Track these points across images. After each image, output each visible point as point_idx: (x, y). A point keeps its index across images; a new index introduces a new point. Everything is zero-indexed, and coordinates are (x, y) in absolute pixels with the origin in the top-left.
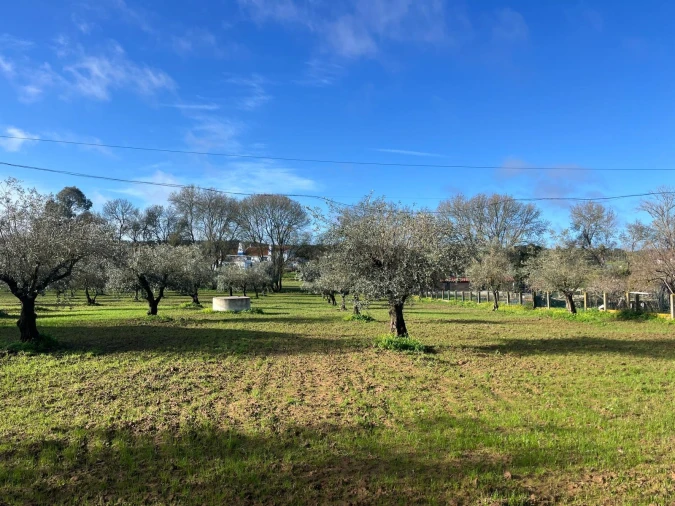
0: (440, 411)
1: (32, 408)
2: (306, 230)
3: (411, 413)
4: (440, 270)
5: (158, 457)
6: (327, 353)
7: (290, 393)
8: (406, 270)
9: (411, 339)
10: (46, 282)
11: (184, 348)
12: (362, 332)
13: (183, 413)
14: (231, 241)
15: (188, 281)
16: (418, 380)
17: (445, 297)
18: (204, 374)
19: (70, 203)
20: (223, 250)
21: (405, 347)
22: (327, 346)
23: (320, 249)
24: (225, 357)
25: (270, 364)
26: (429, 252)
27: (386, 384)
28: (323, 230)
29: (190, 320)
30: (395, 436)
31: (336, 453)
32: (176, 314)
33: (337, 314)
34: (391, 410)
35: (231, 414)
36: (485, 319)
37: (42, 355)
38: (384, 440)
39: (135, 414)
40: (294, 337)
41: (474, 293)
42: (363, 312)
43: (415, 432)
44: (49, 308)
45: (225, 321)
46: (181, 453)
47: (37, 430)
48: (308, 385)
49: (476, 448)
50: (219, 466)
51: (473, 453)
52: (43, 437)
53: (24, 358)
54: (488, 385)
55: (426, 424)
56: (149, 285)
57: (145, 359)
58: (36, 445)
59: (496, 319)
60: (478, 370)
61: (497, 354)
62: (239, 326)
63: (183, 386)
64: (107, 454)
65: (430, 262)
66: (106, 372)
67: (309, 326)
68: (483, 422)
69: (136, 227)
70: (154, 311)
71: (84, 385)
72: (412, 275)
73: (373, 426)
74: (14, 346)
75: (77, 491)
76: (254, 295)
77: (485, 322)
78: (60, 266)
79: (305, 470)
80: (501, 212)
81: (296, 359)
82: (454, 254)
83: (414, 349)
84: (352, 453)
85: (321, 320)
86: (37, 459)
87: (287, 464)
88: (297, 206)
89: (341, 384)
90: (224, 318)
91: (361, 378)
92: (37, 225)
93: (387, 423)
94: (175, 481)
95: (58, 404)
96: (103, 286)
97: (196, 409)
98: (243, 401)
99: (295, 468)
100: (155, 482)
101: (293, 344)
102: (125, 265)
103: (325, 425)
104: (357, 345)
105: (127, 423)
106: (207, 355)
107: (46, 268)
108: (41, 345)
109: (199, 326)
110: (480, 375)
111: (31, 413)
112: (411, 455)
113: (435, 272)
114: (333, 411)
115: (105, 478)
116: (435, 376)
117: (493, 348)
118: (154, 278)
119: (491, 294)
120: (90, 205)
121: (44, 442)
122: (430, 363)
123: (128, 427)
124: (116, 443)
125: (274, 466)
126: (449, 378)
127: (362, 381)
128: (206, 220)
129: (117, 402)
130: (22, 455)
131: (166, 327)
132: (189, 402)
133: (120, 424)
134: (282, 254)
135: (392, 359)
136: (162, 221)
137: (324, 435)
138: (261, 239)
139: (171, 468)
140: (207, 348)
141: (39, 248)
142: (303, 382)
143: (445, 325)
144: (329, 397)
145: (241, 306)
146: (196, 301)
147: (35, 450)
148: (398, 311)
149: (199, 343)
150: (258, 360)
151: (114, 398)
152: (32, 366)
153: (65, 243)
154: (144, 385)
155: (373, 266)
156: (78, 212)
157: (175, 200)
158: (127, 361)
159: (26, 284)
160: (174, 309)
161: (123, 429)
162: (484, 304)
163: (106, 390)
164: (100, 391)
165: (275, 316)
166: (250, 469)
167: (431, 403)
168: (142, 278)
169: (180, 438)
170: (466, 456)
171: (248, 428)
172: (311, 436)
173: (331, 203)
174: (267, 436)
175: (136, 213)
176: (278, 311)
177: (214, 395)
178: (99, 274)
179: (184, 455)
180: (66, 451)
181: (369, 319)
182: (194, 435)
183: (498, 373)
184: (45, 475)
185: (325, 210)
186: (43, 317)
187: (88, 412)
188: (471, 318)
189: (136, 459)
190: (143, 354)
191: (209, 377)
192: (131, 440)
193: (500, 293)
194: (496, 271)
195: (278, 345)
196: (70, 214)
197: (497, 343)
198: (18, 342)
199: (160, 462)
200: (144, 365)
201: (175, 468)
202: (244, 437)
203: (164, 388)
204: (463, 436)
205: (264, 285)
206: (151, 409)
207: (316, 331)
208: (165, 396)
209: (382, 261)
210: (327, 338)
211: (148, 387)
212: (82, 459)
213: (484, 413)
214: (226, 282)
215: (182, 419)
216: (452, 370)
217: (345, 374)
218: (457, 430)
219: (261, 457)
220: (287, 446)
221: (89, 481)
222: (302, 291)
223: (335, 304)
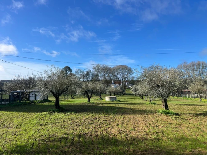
0: (183, 136)
1: (59, 128)
2: (133, 75)
3: (172, 135)
4: (180, 88)
5: (93, 144)
6: (141, 114)
7: (131, 127)
8: (167, 88)
9: (170, 110)
10: (62, 92)
11: (98, 111)
12: (153, 108)
13: (99, 131)
14: (110, 80)
15: (98, 92)
16: (174, 125)
17: (181, 96)
18: (104, 120)
19: (67, 71)
20: (108, 82)
21: (168, 113)
22: (141, 112)
23: (138, 81)
24: (110, 115)
25: (124, 117)
26: (176, 82)
27: (162, 125)
28: (139, 76)
29: (99, 103)
30: (166, 143)
31: (147, 147)
32: (95, 102)
33: (144, 102)
34: (165, 134)
35: (113, 132)
36: (197, 104)
37: (61, 113)
38: (163, 144)
39: (86, 131)
40: (130, 109)
41: (192, 95)
42: (153, 102)
43: (174, 142)
44: (62, 100)
45: (109, 104)
46: (99, 143)
47: (60, 134)
48: (136, 124)
49: (196, 149)
50: (110, 148)
51: (196, 150)
52: (62, 136)
53: (56, 114)
54: (200, 127)
55: (178, 140)
56: (88, 93)
57: (88, 115)
58: (60, 138)
59: (201, 104)
60: (195, 122)
61: (202, 116)
62: (114, 105)
63: (99, 123)
64: (79, 142)
65: (176, 85)
66: (77, 118)
67: (135, 106)
68: (199, 140)
69: (84, 76)
70: (89, 101)
71: (71, 122)
72: (170, 89)
73: (159, 139)
74: (54, 110)
75: (71, 152)
76: (117, 96)
77: (197, 105)
78: (65, 88)
79: (137, 152)
80: (201, 67)
81: (132, 116)
82: (185, 82)
83: (171, 114)
84: (152, 147)
85: (139, 104)
86: (61, 142)
87: (131, 149)
88: (130, 68)
89: (147, 125)
90: (109, 103)
91: (154, 123)
92: (59, 77)
93: (164, 138)
94: (98, 151)
95: (65, 127)
96: (76, 93)
97: (103, 130)
98: (116, 129)
99: (134, 151)
100: (92, 151)
101: (130, 111)
102: (81, 88)
103: (143, 137)
104: (151, 112)
105: (84, 133)
106: (105, 114)
107: (61, 89)
108: (61, 110)
109: (102, 105)
110: (197, 123)
111: (59, 129)
112: (173, 150)
113: (178, 88)
114: (145, 133)
115: (79, 149)
116: (180, 123)
117: (201, 114)
118: (89, 91)
119: (199, 95)
120: (72, 71)
121: (62, 137)
122: (178, 119)
123: (84, 134)
124: (81, 139)
125: (127, 150)
126: (185, 124)
127: (154, 124)
128: (103, 74)
129: (81, 127)
130: (57, 141)
131: (93, 105)
132: (100, 128)
133: (82, 133)
134: (125, 83)
135: (164, 117)
136: (91, 75)
137: (143, 141)
138: (119, 79)
139: (97, 148)
140: (105, 112)
141: (59, 84)
142: (134, 124)
143: (182, 106)
144: (143, 129)
145: (114, 99)
146: (101, 98)
147: (60, 140)
148: (165, 101)
149: (102, 110)
150: (120, 116)
151: (80, 126)
152: (59, 116)
153: (67, 82)
154: (88, 122)
155: (156, 86)
156: (69, 73)
157: (94, 68)
158: (83, 115)
159: (57, 93)
160: (95, 100)
161: (83, 135)
162: (196, 99)
163: (78, 123)
164: (76, 124)
165: (124, 102)
166: (120, 150)
167: (179, 132)
168: (86, 91)
169: (99, 139)
170: (193, 151)
171: (118, 137)
172: (138, 141)
173: (141, 67)
174: (124, 140)
175: (83, 72)
176: (125, 101)
177: (108, 126)
178: (75, 90)
179: (100, 144)
180: (68, 140)
181: (155, 104)
182: (103, 138)
183: (203, 123)
184: (63, 147)
185: (139, 69)
186: (61, 102)
187: (73, 129)
188: (191, 104)
189: (87, 144)
190: (87, 113)
191: (106, 121)
192: (85, 138)
193: (202, 95)
194: (200, 87)
195: (126, 111)
196: (67, 74)
197: (202, 112)
198: (55, 109)
199: (94, 146)
200: (87, 116)
201: (98, 148)
202: (117, 140)
203: (93, 123)
204: (192, 144)
205: (120, 93)
206: (90, 129)
207: (137, 107)
208: (94, 126)
209: (159, 85)
210: (141, 110)
211: (89, 123)
212: (73, 143)
213: (199, 137)
214: (109, 92)
215: (99, 133)
216: (186, 122)
217: (148, 122)
218: (189, 142)
219: (124, 147)
220: (131, 144)
221: (75, 150)
222: (132, 95)
223: (143, 99)
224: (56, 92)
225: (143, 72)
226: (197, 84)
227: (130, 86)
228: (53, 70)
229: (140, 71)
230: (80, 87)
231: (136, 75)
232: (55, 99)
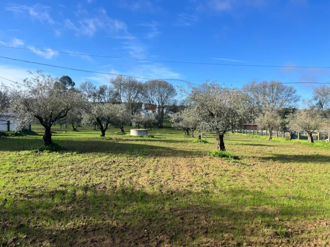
0: (242, 187)
1: (50, 176)
2: (176, 98)
3: (227, 187)
4: (244, 118)
5: (107, 200)
6: (185, 157)
7: (168, 174)
8: (225, 118)
9: (228, 151)
10: (56, 119)
11: (117, 152)
12: (202, 148)
13: (118, 181)
14: (139, 103)
15: (119, 121)
16: (231, 172)
17: (244, 133)
18: (127, 164)
19: (65, 83)
20: (135, 107)
21: (224, 156)
22: (185, 154)
23: (183, 107)
24: (137, 157)
25: (158, 161)
26: (238, 109)
27: (215, 173)
28: (184, 98)
29: (120, 139)
30: (219, 197)
31: (191, 203)
32: (114, 137)
33: (189, 139)
34: (217, 185)
35: (140, 183)
36: (265, 144)
37: (54, 152)
38: (214, 199)
39: (96, 180)
40: (168, 149)
41: (259, 131)
42: (203, 139)
43: (229, 196)
44: (56, 132)
45: (137, 140)
46: (118, 199)
47: (53, 186)
48: (176, 171)
49: (260, 205)
50: (135, 206)
51: (259, 208)
52: (56, 189)
53: (46, 153)
54: (266, 176)
55: (235, 192)
56: (101, 123)
57: (100, 156)
58: (53, 192)
59: (270, 144)
60: (261, 168)
61: (271, 161)
62: (143, 143)
63: (118, 169)
64: (85, 197)
65: (239, 114)
66: (82, 162)
67: (176, 144)
68: (264, 194)
69: (95, 95)
70: (103, 135)
71: (73, 166)
72: (229, 120)
73: (208, 192)
74: (42, 148)
75: (71, 213)
76: (150, 129)
77: (265, 146)
78: (62, 112)
79: (176, 210)
80: (275, 90)
81: (170, 159)
82: (251, 110)
83: (228, 157)
84: (198, 204)
85: (182, 142)
86: (53, 198)
87: (167, 207)
88: (171, 86)
89: (192, 172)
90: (135, 139)
91: (202, 169)
92: (51, 93)
93: (215, 191)
94: (115, 211)
95: (62, 174)
96: (80, 122)
97: (124, 180)
98: (146, 177)
99: (171, 209)
100: (107, 211)
101: (168, 152)
102: (90, 112)
103: (185, 190)
104: (200, 154)
105: (93, 184)
106: (128, 155)
107: (56, 113)
108: (54, 148)
109: (124, 142)
110: (262, 171)
111: (50, 178)
112: (228, 207)
113: (241, 119)
114: (189, 184)
115: (84, 208)
116: (239, 170)
117: (269, 158)
118: (103, 119)
119: (268, 132)
120: (74, 84)
121: (56, 191)
122: (237, 164)
123: (94, 186)
124: (88, 193)
125: (161, 208)
126: (246, 172)
127: (203, 171)
128: (127, 92)
129: (88, 175)
130: (47, 197)
131: (109, 142)
132: (120, 176)
133: (90, 184)
134: (163, 109)
135: (217, 161)
136: (107, 92)
137: (184, 195)
138: (153, 102)
139: (114, 205)
140: (128, 152)
141: (52, 104)
142: (174, 170)
143: (244, 146)
144: (187, 177)
145: (144, 134)
146: (123, 131)
147: (52, 194)
148: (221, 138)
149: (124, 150)
150: (152, 159)
151: (87, 173)
152: (50, 157)
153: (65, 102)
154: (100, 168)
155: (209, 115)
156: (69, 87)
157: (113, 82)
158: (92, 157)
159: (47, 120)
160: (112, 135)
161: (91, 187)
162: (264, 137)
163: (83, 169)
164: (80, 169)
165: (160, 139)
166: (150, 208)
167: (237, 183)
168: (98, 119)
169: (117, 192)
170: (256, 209)
171: (148, 190)
172: (178, 195)
173: (189, 83)
174: (157, 194)
175: (95, 88)
176: (161, 137)
177: (132, 174)
178: (79, 116)
179: (119, 200)
180: (66, 195)
181: (206, 142)
182: (124, 192)
183: (271, 170)
184: (57, 205)
185: (186, 87)
186: (54, 135)
187: (76, 178)
188: (257, 143)
189: (98, 200)
190: (99, 154)
191: (130, 165)
192: (95, 192)
193: (273, 131)
194: (271, 120)
195: (162, 152)
196: (65, 88)
197: (271, 156)
198: (43, 146)
199: (109, 202)
200: (100, 159)
201: (115, 205)
202: (147, 194)
203: (109, 169)
204: (254, 199)
205: (154, 124)
206: (103, 179)
207: (180, 147)
208: (109, 173)
209: (214, 113)
210: (185, 150)
211: (102, 169)
212: (74, 199)
213: (264, 189)
214: (136, 122)
215: (118, 184)
216: (248, 168)
217: (194, 167)
218: (251, 196)
219: (155, 203)
220: (167, 199)
221: (77, 209)
222: (173, 128)
223: (188, 134)
224: (46, 118)
225: (190, 93)
226: (267, 116)
227: (170, 115)
228: (41, 79)
229: (186, 91)
230: (88, 111)
231: (180, 96)
232: (44, 131)
